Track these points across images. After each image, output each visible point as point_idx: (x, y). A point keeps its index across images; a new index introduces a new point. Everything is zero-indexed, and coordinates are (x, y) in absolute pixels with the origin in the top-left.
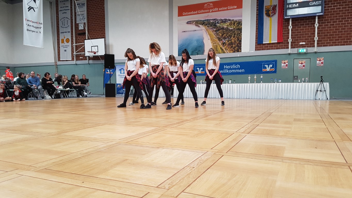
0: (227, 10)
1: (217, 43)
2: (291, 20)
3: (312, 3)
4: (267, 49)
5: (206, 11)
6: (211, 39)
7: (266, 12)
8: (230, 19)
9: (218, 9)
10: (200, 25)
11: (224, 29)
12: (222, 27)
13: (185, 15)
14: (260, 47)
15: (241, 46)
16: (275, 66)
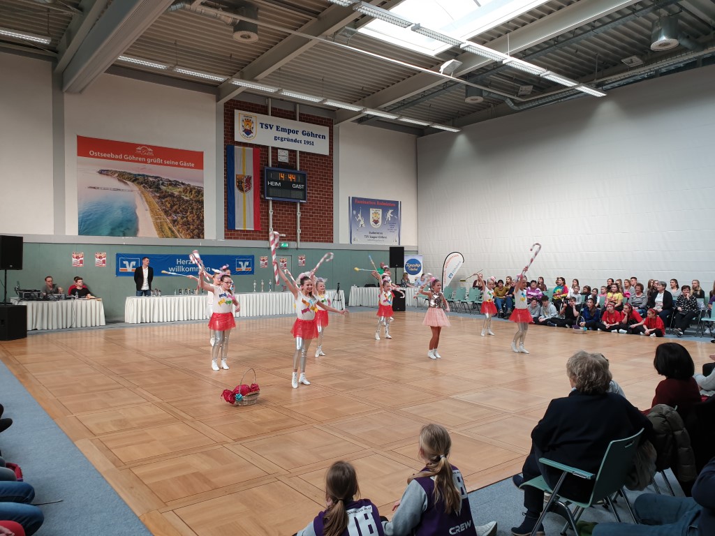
0: (179, 166)
1: (162, 219)
2: (271, 202)
3: (295, 185)
4: (241, 239)
5: (140, 159)
6: (152, 211)
7: (238, 183)
8: (184, 182)
9: (163, 162)
10: (128, 182)
11: (174, 197)
12: (171, 193)
13: (94, 157)
14: (231, 234)
15: (203, 229)
16: (252, 264)
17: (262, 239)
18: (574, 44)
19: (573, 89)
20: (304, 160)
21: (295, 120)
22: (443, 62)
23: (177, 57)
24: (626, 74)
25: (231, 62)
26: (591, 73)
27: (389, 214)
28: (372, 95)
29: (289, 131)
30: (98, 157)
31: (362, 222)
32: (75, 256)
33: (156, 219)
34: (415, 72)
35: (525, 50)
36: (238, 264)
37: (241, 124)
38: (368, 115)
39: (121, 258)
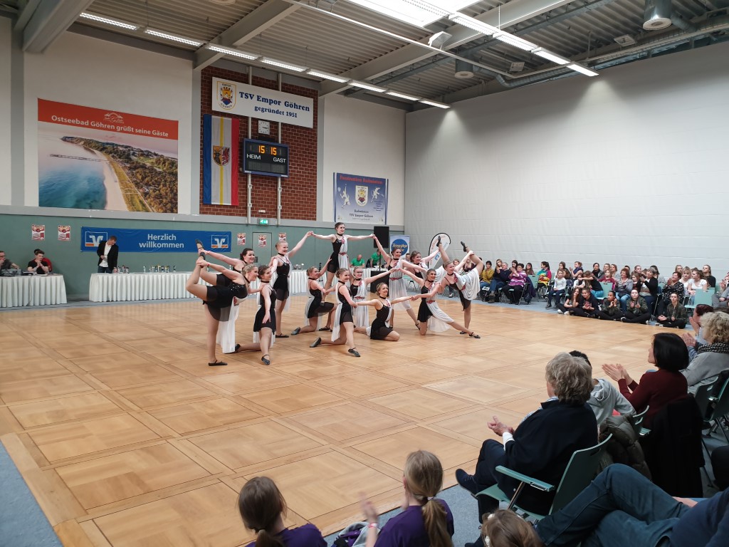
0: (151, 135)
1: (133, 192)
2: (250, 176)
3: (275, 159)
4: (217, 214)
5: (109, 126)
6: (122, 182)
7: (215, 156)
8: (157, 153)
9: (134, 130)
10: (95, 151)
11: (146, 168)
12: (143, 164)
13: (57, 122)
14: (207, 209)
15: (177, 203)
16: (229, 241)
17: (240, 215)
18: (567, 21)
19: (564, 67)
20: (286, 132)
21: (277, 89)
22: (433, 34)
23: (148, 17)
24: (619, 54)
25: (208, 26)
26: (583, 51)
27: (376, 192)
28: (359, 67)
29: (271, 102)
30: (61, 123)
31: (347, 200)
32: (35, 228)
33: (126, 191)
34: (404, 44)
35: (517, 24)
36: (213, 240)
37: (219, 93)
38: (355, 87)
39: (86, 232)
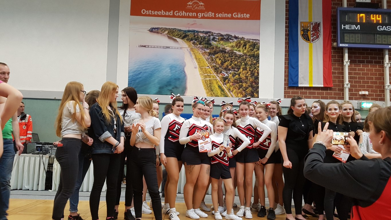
0: (232, 18)
1: (212, 77)
2: (346, 51)
3: (380, 27)
4: (306, 98)
5: (191, 14)
6: (201, 68)
7: (302, 33)
8: (236, 36)
9: (215, 15)
10: (178, 39)
11: (225, 52)
12: (222, 48)
13: (145, 15)
14: (293, 92)
15: (259, 87)
17: (335, 98)
33: (206, 76)
